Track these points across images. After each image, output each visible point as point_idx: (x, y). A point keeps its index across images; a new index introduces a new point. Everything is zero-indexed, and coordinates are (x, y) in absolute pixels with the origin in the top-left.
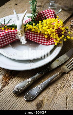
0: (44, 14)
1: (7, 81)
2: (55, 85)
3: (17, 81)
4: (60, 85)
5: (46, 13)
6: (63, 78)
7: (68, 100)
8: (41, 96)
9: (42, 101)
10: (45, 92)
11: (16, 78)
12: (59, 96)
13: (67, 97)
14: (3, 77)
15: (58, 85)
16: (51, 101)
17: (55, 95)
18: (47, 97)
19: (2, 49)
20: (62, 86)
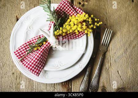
0: (61, 10)
1: (68, 87)
2: (104, 68)
3: (76, 83)
4: (108, 65)
5: (63, 8)
6: (106, 58)
7: (119, 73)
8: (100, 83)
9: (104, 86)
10: (101, 78)
11: (73, 81)
12: (112, 75)
13: (118, 71)
14: (62, 87)
15: (107, 66)
16: (110, 82)
17: (109, 75)
18: (105, 81)
19: (46, 66)
20: (110, 65)
